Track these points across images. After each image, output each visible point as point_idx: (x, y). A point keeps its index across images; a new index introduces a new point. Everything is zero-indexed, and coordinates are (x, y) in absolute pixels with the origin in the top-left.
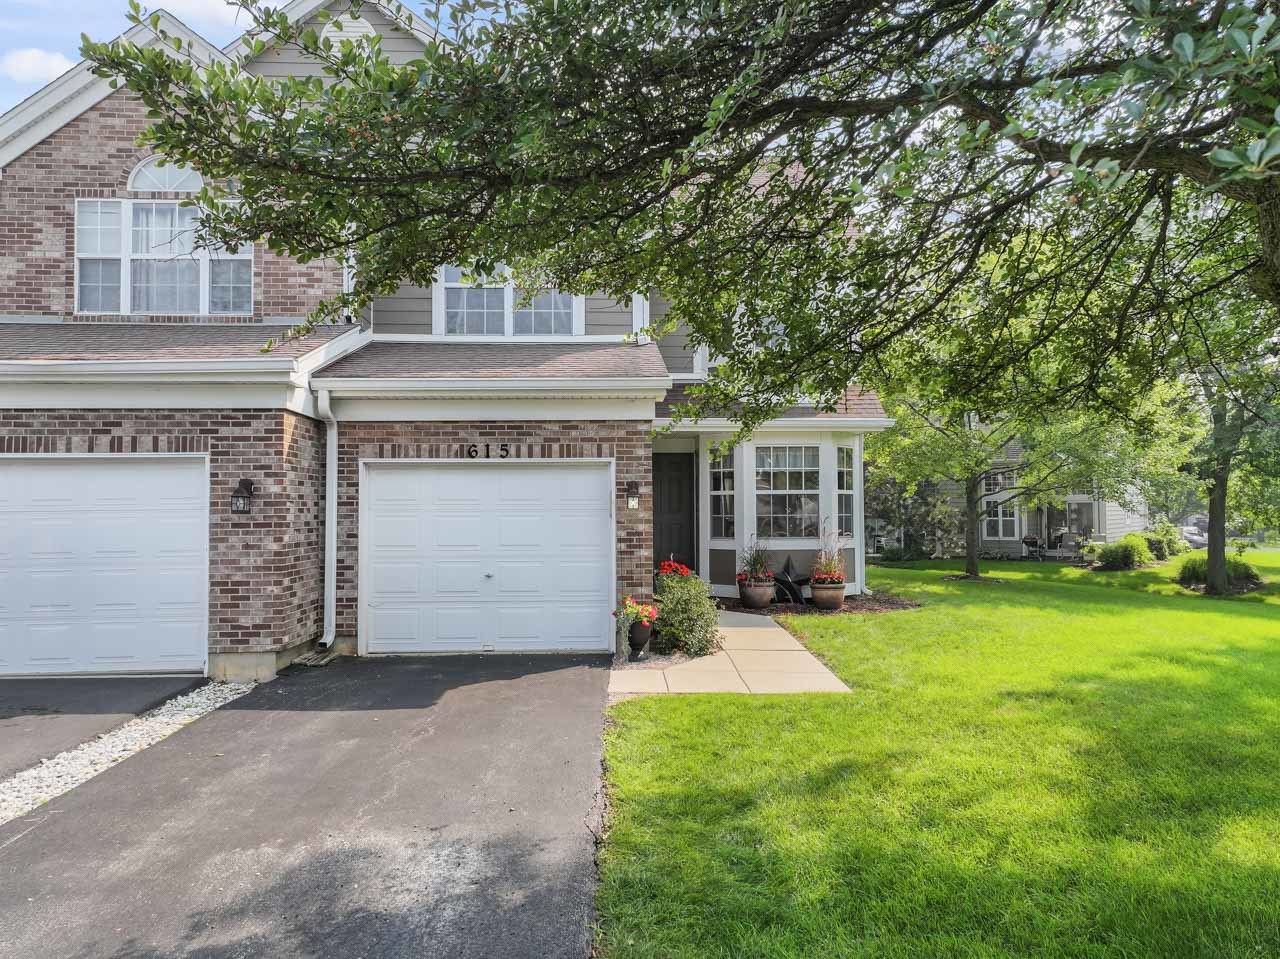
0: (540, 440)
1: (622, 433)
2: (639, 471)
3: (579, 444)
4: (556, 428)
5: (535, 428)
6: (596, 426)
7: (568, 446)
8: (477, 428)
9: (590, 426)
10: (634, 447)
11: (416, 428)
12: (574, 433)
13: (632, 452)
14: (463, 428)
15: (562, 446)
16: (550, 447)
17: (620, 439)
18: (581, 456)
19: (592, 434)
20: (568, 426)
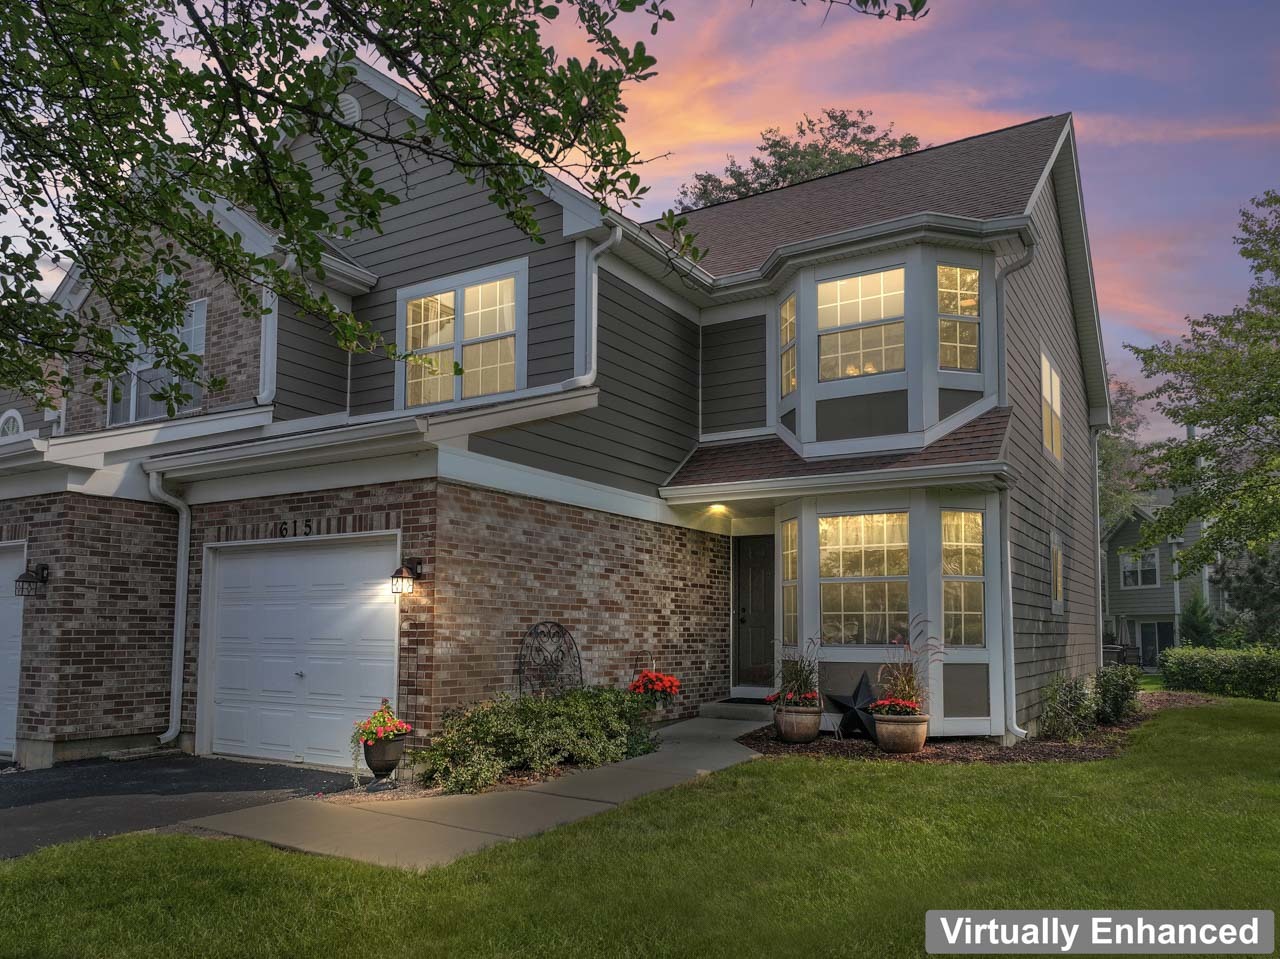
0: (336, 512)
1: (408, 497)
2: (423, 545)
3: (370, 513)
4: (350, 495)
5: (331, 498)
6: (385, 490)
7: (361, 516)
8: (287, 502)
9: (380, 491)
10: (420, 513)
11: (243, 507)
12: (366, 501)
13: (417, 521)
14: (278, 503)
15: (354, 518)
16: (345, 518)
17: (407, 505)
18: (371, 529)
19: (381, 501)
20: (361, 492)
